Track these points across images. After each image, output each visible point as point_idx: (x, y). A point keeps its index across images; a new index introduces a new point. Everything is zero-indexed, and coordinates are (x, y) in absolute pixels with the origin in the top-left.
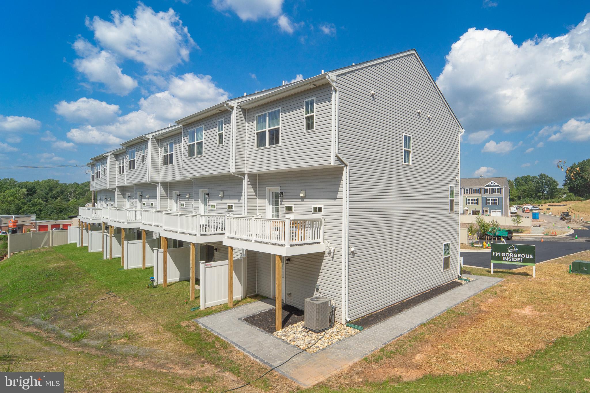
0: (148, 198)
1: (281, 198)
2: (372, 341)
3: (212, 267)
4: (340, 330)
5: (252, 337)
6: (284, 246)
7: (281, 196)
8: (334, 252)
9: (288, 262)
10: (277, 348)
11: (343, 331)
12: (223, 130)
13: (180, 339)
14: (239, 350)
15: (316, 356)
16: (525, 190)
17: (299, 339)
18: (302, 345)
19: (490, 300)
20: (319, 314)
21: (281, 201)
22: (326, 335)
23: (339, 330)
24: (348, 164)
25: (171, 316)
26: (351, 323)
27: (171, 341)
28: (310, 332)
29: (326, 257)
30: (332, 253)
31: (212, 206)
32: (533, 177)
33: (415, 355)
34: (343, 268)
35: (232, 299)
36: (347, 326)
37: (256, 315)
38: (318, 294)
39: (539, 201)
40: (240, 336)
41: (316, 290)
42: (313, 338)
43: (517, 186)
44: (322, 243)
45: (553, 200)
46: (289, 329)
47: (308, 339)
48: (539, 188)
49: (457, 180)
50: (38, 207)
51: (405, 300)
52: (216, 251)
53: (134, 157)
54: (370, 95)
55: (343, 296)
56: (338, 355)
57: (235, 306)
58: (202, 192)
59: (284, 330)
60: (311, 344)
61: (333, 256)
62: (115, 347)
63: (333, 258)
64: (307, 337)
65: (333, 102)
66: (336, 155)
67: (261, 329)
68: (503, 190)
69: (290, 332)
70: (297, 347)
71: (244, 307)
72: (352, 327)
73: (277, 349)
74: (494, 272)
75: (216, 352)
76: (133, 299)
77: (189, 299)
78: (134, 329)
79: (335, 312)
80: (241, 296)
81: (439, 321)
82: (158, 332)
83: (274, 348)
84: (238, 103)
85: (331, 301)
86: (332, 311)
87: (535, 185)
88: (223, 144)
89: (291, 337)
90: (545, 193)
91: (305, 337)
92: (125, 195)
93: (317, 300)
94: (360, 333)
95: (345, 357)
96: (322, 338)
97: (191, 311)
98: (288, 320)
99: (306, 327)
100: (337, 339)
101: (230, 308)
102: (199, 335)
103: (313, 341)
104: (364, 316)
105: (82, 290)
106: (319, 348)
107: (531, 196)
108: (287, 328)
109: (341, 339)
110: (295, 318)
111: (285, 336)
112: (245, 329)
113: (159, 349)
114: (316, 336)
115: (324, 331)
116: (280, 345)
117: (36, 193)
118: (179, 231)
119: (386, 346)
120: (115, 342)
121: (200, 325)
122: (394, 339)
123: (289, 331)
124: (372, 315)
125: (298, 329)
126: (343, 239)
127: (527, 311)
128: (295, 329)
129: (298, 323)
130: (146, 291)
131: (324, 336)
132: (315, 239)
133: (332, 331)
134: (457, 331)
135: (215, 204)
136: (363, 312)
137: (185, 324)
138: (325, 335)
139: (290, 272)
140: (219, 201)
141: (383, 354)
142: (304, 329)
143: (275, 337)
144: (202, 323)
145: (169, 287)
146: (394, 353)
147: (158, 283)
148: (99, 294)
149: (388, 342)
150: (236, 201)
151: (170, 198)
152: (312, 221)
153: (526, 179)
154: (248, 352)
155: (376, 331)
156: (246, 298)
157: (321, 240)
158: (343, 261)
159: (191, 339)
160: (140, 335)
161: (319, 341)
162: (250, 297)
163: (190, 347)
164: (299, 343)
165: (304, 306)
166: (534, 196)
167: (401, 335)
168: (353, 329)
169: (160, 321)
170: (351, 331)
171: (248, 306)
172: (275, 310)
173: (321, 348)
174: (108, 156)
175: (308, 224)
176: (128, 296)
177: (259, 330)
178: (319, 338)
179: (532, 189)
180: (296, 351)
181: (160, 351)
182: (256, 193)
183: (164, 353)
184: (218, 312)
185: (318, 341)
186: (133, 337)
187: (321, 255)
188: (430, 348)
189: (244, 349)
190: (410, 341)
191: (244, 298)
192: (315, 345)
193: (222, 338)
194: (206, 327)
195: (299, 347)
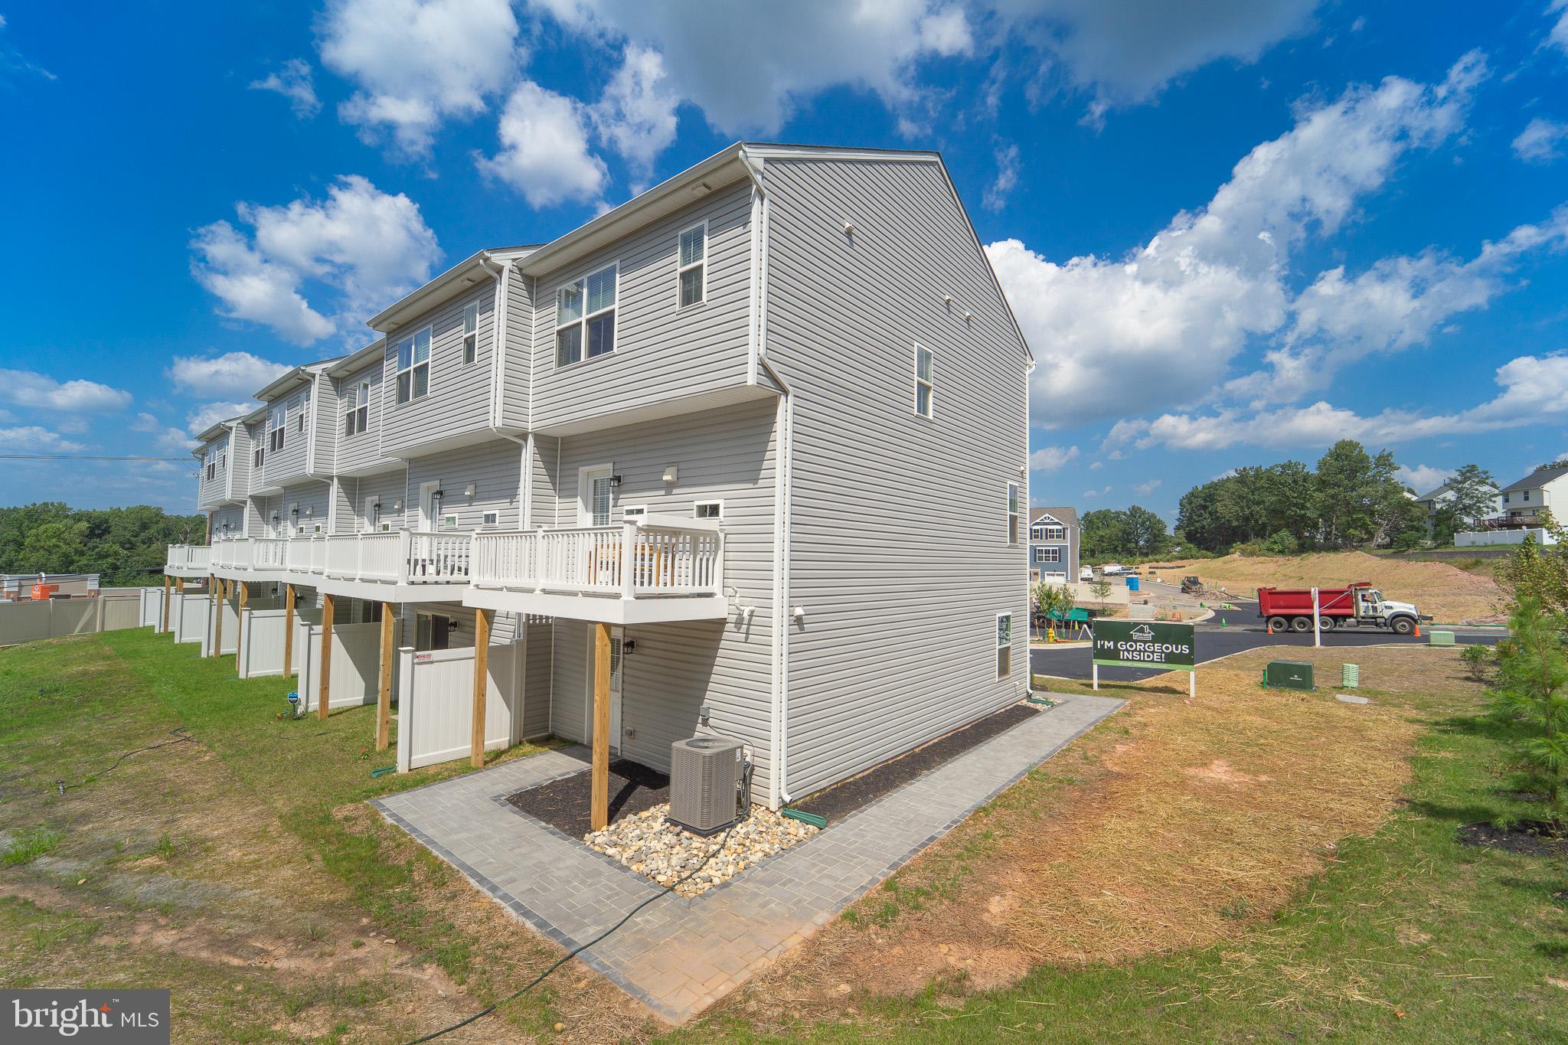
0: (311, 516)
1: (615, 489)
2: (857, 857)
3: (432, 662)
4: (767, 828)
5: (523, 850)
6: (617, 596)
7: (616, 484)
8: (750, 620)
9: (630, 649)
10: (590, 881)
11: (775, 829)
12: (477, 327)
13: (315, 857)
14: (478, 892)
15: (704, 909)
16: (1102, 536)
17: (654, 855)
18: (662, 872)
19: (1120, 748)
20: (710, 785)
21: (616, 499)
22: (730, 842)
23: (763, 826)
24: (790, 388)
25: (314, 790)
26: (795, 807)
27: (289, 862)
28: (686, 834)
29: (729, 634)
30: (746, 622)
31: (448, 519)
32: (1116, 512)
33: (984, 898)
34: (775, 659)
35: (480, 744)
36: (784, 817)
37: (542, 788)
38: (708, 730)
39: (1131, 559)
40: (490, 846)
41: (700, 720)
42: (695, 852)
43: (1087, 528)
44: (719, 596)
45: (1157, 557)
46: (629, 825)
47: (679, 855)
48: (1129, 534)
49: (1022, 472)
50: (110, 560)
51: (918, 747)
52: (452, 628)
53: (282, 422)
54: (843, 230)
55: (774, 736)
56: (767, 903)
57: (490, 765)
58: (427, 487)
59: (613, 827)
60: (688, 872)
61: (748, 629)
62: (119, 882)
63: (747, 633)
64: (678, 847)
65: (754, 225)
66: (761, 359)
67: (551, 826)
68: (1068, 532)
69: (630, 835)
70: (649, 880)
71: (513, 766)
72: (797, 818)
73: (590, 885)
74: (1100, 686)
75: (409, 898)
76: (231, 746)
77: (375, 746)
78: (199, 827)
79: (751, 779)
80: (508, 738)
81: (1018, 800)
82: (262, 835)
83: (583, 882)
84: (514, 260)
85: (742, 747)
86: (745, 775)
87: (1122, 526)
88: (476, 361)
89: (634, 848)
90: (1142, 543)
91: (672, 847)
92: (268, 515)
93: (706, 744)
94: (821, 834)
95: (789, 909)
96: (719, 851)
97: (371, 777)
98: (627, 798)
99: (674, 818)
100: (760, 854)
101: (474, 769)
102: (374, 843)
103: (695, 862)
104: (824, 789)
105: (113, 724)
106: (711, 881)
107: (1115, 550)
108: (623, 823)
109: (772, 853)
110: (645, 796)
111: (615, 845)
112: (505, 825)
113: (244, 888)
114: (703, 845)
115: (723, 830)
116: (600, 874)
117: (109, 533)
118: (359, 577)
119: (900, 874)
120: (130, 864)
121: (384, 814)
122: (915, 851)
123: (626, 831)
124: (844, 786)
125: (654, 824)
126: (776, 584)
127: (1219, 772)
128: (645, 825)
129: (652, 809)
130: (273, 728)
131: (723, 846)
132: (700, 585)
133: (745, 830)
134: (1073, 827)
135: (456, 515)
136: (823, 776)
137: (339, 813)
138: (725, 841)
139: (634, 677)
140: (464, 508)
141: (897, 899)
142: (668, 824)
143: (588, 849)
144: (389, 810)
145: (333, 718)
146: (927, 894)
147: (307, 707)
148: (152, 733)
149: (901, 859)
150: (505, 504)
151: (360, 513)
152: (695, 535)
153: (1104, 517)
154: (505, 897)
155: (860, 830)
156: (520, 743)
157: (716, 587)
158: (775, 640)
159: (347, 857)
160: (210, 844)
161: (712, 860)
162: (531, 742)
163: (339, 881)
164: (653, 866)
165: (669, 764)
166: (1119, 549)
167: (932, 839)
168: (800, 824)
169: (279, 804)
170: (797, 829)
171: (524, 764)
172: (590, 773)
173: (716, 881)
174: (231, 428)
175: (684, 543)
176: (221, 740)
177: (545, 828)
178: (711, 850)
179: (1116, 535)
180: (647, 893)
181: (247, 893)
182: (554, 484)
183: (254, 899)
184: (441, 779)
185: (708, 860)
186: (186, 851)
187: (716, 626)
188: (1020, 878)
189: (494, 889)
190: (959, 857)
191: (515, 745)
192: (701, 874)
193: (435, 853)
194: (400, 820)
195: (654, 878)
